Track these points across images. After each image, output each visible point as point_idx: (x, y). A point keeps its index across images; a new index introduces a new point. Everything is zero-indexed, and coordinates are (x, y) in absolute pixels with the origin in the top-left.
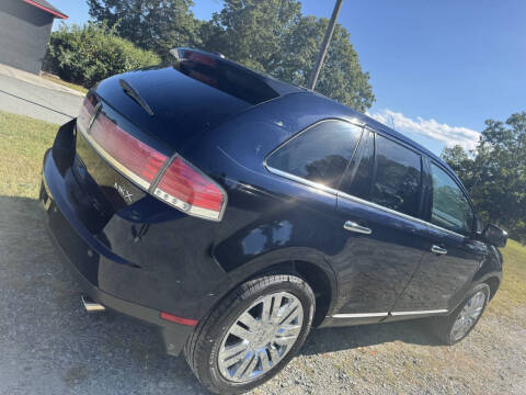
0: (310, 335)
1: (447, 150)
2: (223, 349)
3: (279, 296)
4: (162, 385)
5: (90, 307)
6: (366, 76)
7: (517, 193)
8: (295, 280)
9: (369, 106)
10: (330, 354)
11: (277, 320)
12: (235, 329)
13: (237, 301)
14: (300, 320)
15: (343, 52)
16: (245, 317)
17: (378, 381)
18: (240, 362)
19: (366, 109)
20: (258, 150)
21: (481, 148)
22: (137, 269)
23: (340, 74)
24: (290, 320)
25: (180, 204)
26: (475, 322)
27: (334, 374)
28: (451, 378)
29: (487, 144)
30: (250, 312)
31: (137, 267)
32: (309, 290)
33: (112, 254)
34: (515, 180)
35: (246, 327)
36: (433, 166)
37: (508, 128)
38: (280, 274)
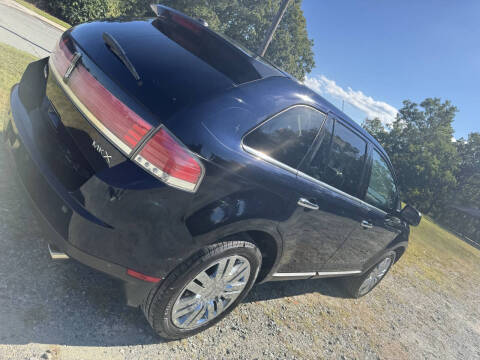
0: (252, 290)
1: (368, 121)
2: (178, 302)
3: (233, 258)
4: (116, 327)
5: (55, 256)
6: (311, 43)
7: (418, 167)
8: (250, 246)
9: (309, 71)
10: (262, 302)
11: (228, 278)
12: (191, 286)
13: (198, 263)
14: (246, 279)
15: (293, 16)
16: (202, 276)
17: (299, 328)
18: (191, 313)
19: (306, 74)
20: (237, 128)
21: (396, 124)
22: (109, 229)
23: (288, 37)
24: (238, 278)
25: (159, 173)
26: (379, 280)
27: (264, 321)
28: (356, 328)
29: (402, 121)
30: (206, 272)
31: (110, 227)
32: (259, 254)
33: (85, 211)
34: (419, 155)
35: (200, 284)
36: (374, 152)
37: (421, 109)
38: (237, 240)
